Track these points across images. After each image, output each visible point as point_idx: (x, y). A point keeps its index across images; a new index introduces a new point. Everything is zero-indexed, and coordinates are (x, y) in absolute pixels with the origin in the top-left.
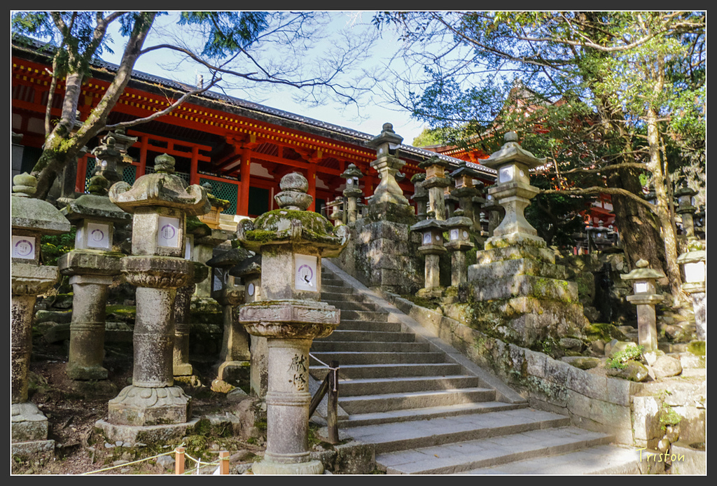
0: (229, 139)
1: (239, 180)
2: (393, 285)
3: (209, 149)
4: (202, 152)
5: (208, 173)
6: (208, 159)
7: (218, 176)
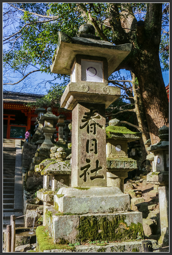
0: (22, 111)
1: (27, 126)
2: (27, 165)
3: (14, 116)
4: (11, 117)
5: (14, 124)
6: (14, 119)
7: (18, 125)
